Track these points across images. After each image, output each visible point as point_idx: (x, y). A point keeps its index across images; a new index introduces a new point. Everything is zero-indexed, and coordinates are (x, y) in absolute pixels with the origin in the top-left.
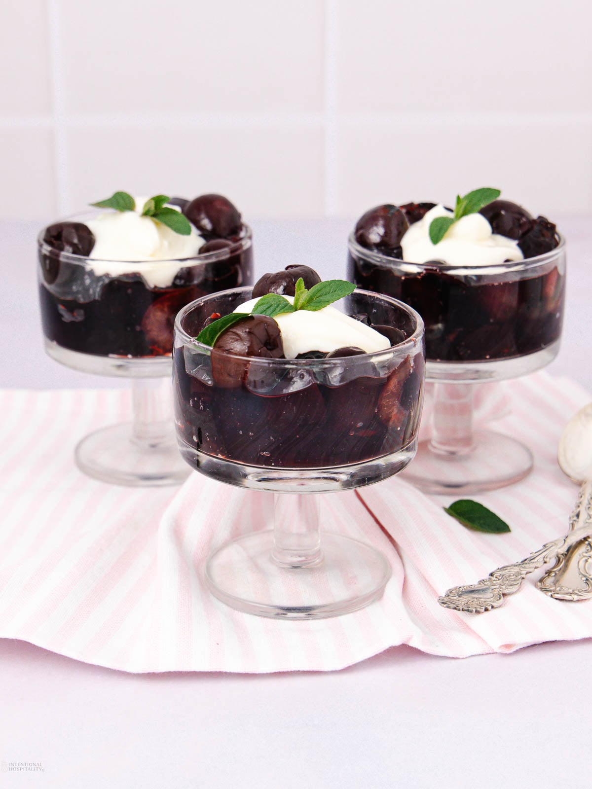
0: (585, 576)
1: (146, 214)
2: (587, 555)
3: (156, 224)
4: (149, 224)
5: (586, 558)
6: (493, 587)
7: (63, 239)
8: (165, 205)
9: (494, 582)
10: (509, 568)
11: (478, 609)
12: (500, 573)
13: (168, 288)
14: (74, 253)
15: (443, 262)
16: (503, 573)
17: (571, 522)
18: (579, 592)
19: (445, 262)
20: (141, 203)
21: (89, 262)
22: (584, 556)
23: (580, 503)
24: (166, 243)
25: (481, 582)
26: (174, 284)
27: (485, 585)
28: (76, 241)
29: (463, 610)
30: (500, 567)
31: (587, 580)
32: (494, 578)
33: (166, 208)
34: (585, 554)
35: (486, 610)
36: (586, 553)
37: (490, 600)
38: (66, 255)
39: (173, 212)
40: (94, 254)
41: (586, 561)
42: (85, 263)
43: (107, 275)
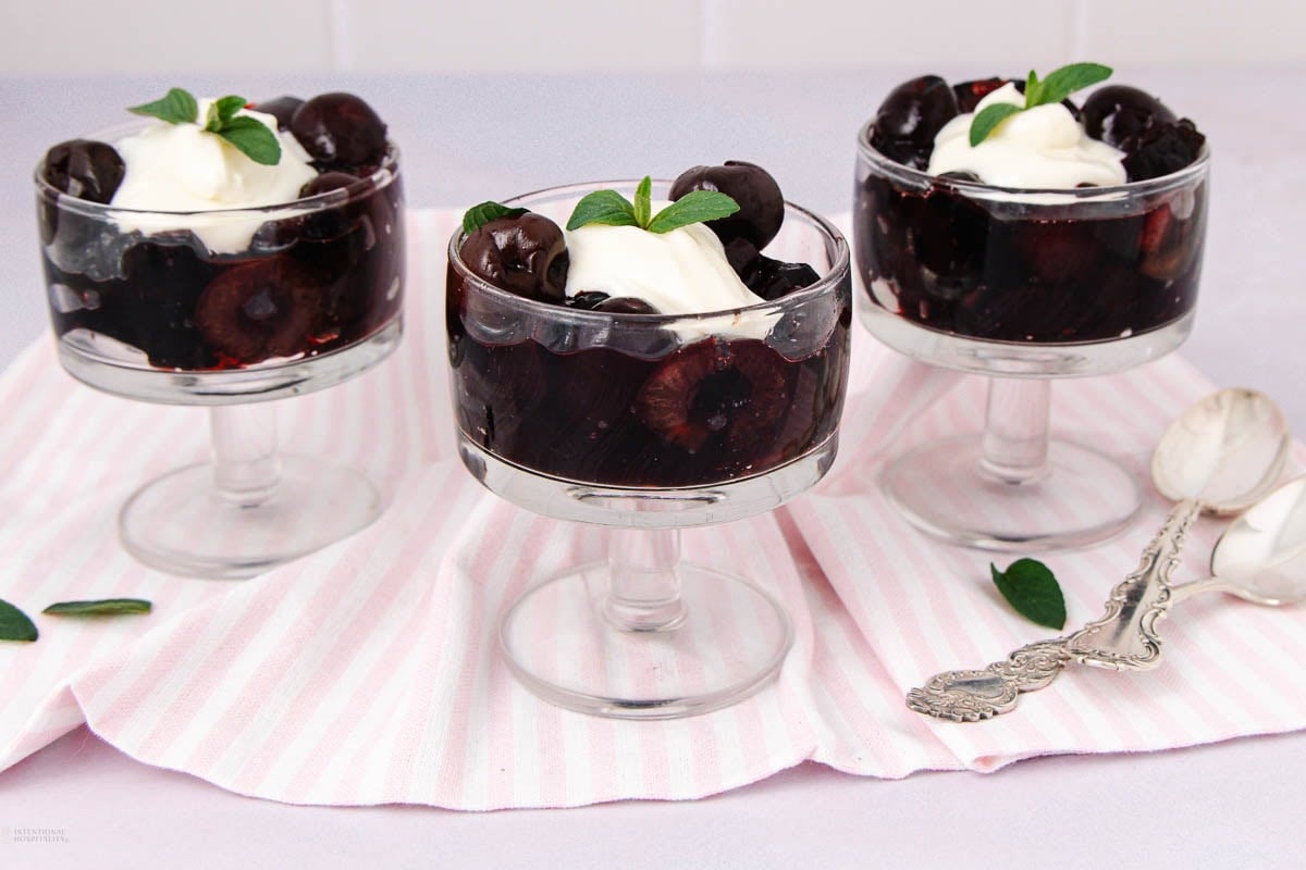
0: (1147, 637)
1: (210, 129)
2: (1159, 605)
3: (224, 145)
4: (213, 144)
5: (1156, 610)
6: (1006, 678)
7: (70, 170)
8: (242, 113)
9: (1012, 669)
10: (1043, 646)
11: (968, 716)
12: (1027, 654)
13: (241, 255)
14: (84, 196)
15: (974, 177)
16: (1032, 653)
17: (1145, 555)
18: (1131, 658)
19: (977, 176)
20: (205, 108)
21: (110, 213)
22: (1154, 608)
23: (1166, 529)
24: (238, 178)
25: (991, 666)
26: (252, 249)
27: (996, 673)
28: (90, 174)
29: (941, 716)
30: (1031, 642)
31: (1151, 643)
32: (1014, 663)
33: (246, 118)
34: (1155, 605)
35: (983, 717)
36: (1159, 602)
37: (994, 700)
38: (70, 201)
39: (255, 125)
40: (119, 199)
41: (1156, 615)
42: (104, 214)
43: (137, 233)
